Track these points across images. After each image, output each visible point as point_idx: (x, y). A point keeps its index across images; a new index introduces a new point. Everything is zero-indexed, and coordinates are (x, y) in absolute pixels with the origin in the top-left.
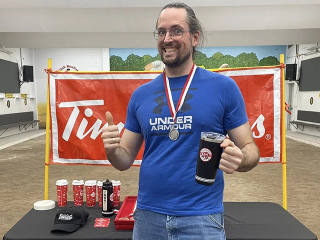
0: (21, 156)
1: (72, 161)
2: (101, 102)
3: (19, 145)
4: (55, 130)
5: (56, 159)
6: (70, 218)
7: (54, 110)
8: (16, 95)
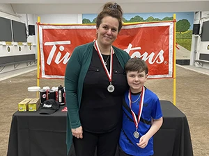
1: (52, 77)
2: (69, 42)
3: (27, 74)
4: (43, 59)
5: (44, 76)
7: (41, 47)
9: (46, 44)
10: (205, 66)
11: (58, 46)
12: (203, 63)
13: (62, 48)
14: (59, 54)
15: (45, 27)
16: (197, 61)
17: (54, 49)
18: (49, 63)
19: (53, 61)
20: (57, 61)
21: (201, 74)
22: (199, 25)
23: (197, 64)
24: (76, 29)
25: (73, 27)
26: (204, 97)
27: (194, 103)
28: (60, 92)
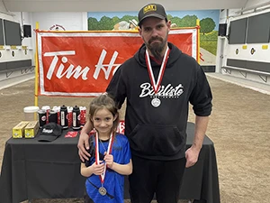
0: (22, 92)
1: (53, 93)
2: (73, 53)
4: (42, 72)
5: (43, 92)
6: (51, 131)
7: (40, 58)
8: (19, 47)
9: (46, 55)
10: (233, 74)
11: (60, 57)
12: (231, 70)
13: (65, 60)
14: (62, 67)
15: (45, 35)
16: (224, 68)
17: (55, 60)
18: (49, 77)
19: (54, 75)
20: (59, 75)
21: (229, 84)
22: (226, 25)
23: (224, 71)
24: (82, 37)
25: (79, 35)
26: (233, 113)
27: (222, 121)
28: (63, 113)
